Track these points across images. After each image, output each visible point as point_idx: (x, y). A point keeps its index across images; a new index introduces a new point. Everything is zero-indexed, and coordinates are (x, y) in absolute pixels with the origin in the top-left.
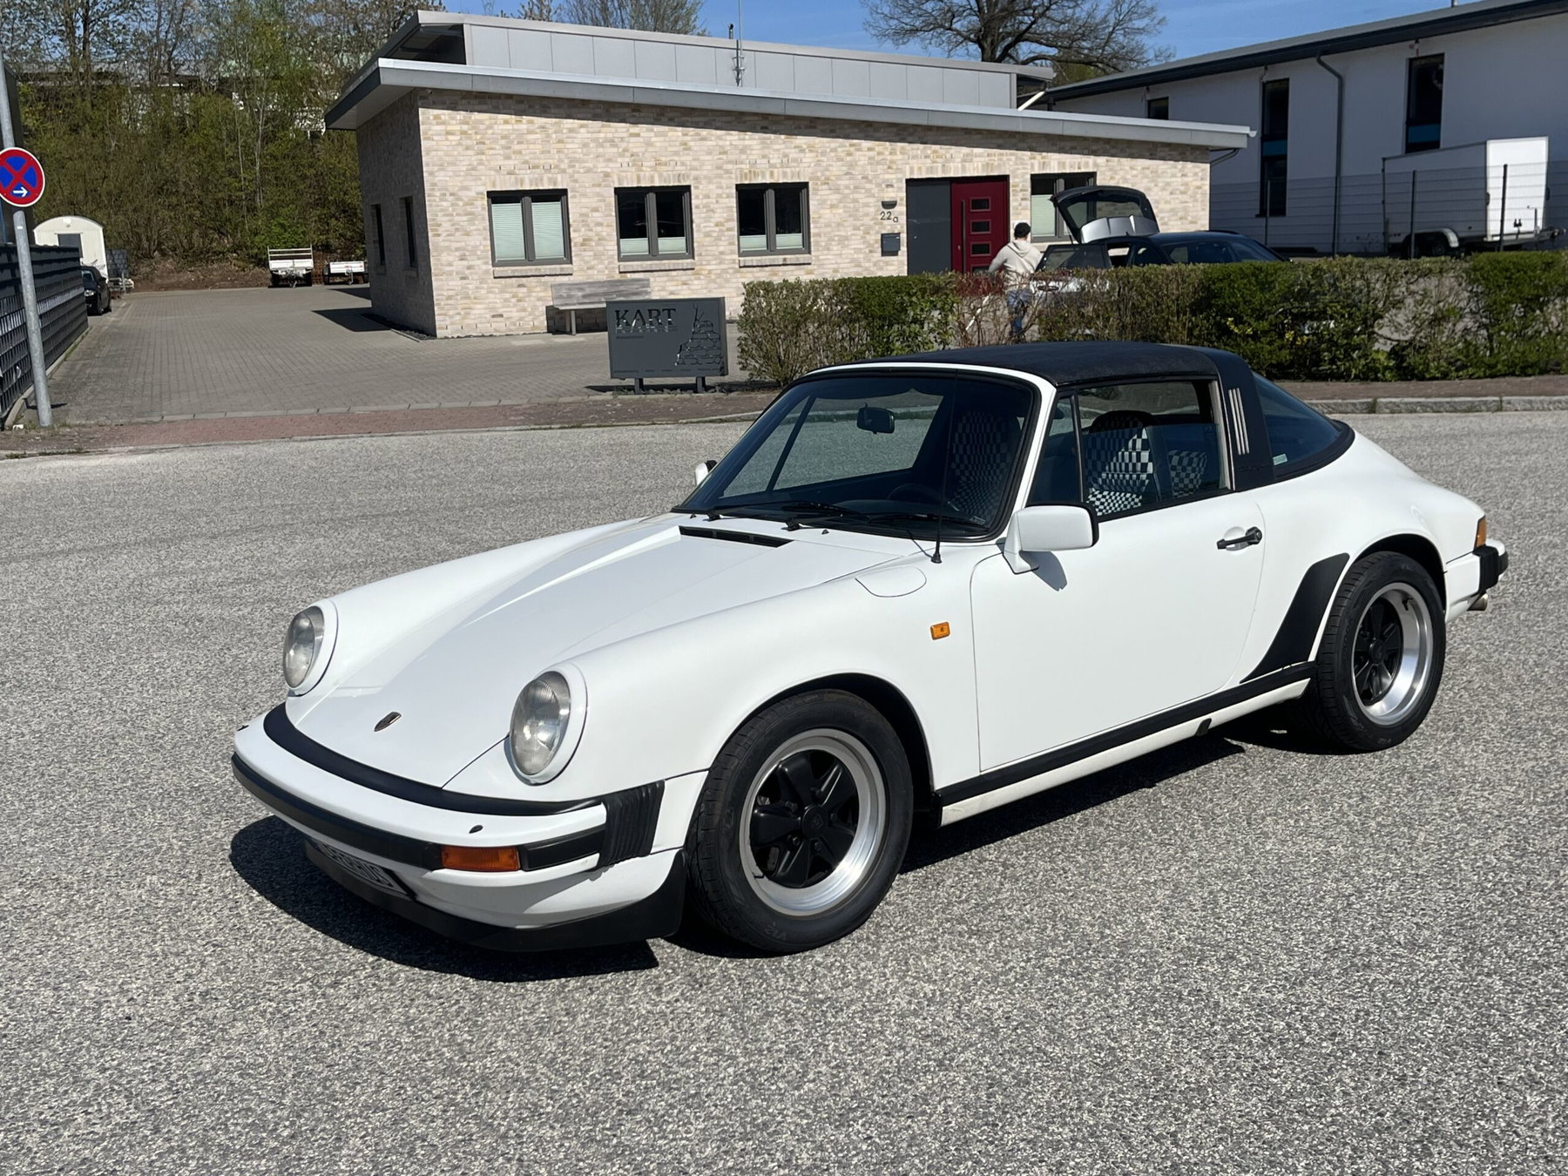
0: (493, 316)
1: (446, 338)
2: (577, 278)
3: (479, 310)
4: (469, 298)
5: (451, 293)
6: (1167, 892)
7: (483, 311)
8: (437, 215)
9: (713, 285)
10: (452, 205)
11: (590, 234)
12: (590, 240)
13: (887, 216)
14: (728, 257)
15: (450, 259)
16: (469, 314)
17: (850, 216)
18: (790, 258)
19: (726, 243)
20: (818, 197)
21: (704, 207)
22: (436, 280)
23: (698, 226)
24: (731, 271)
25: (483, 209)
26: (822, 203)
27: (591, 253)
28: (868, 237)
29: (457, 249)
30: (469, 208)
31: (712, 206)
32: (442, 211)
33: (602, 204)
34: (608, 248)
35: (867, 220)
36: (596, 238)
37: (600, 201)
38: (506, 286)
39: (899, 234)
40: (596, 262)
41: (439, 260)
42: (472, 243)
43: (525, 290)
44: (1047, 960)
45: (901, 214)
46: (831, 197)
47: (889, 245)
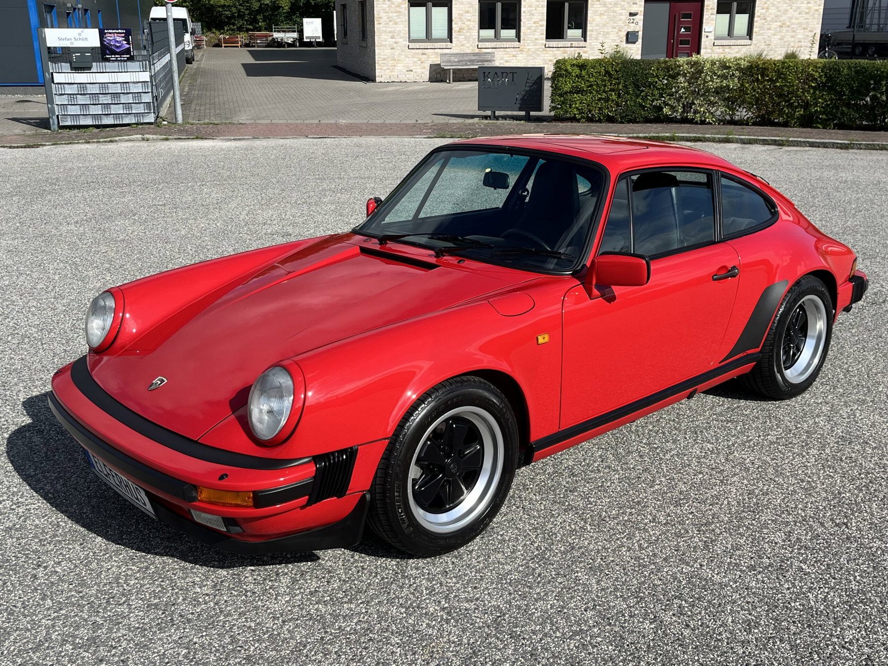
0: (407, 71)
1: (381, 82)
2: (455, 50)
3: (400, 67)
4: (395, 60)
5: (385, 57)
6: (828, 408)
7: (402, 68)
8: (380, 12)
9: (529, 58)
10: (389, 7)
11: (463, 26)
12: (463, 29)
13: (632, 21)
14: (540, 42)
15: (386, 37)
16: (394, 69)
17: (611, 20)
18: (575, 44)
19: (539, 34)
20: (593, 9)
21: (528, 12)
22: (378, 49)
23: (524, 23)
24: (541, 50)
25: (405, 9)
26: (595, 12)
27: (463, 37)
28: (620, 33)
29: (389, 32)
30: (398, 9)
31: (532, 12)
32: (382, 10)
33: (471, 9)
34: (472, 34)
35: (620, 23)
36: (467, 28)
37: (470, 7)
38: (415, 54)
39: (638, 32)
40: (465, 42)
41: (380, 38)
42: (398, 29)
43: (425, 56)
44: (769, 437)
45: (640, 20)
46: (601, 9)
47: (630, 38)
